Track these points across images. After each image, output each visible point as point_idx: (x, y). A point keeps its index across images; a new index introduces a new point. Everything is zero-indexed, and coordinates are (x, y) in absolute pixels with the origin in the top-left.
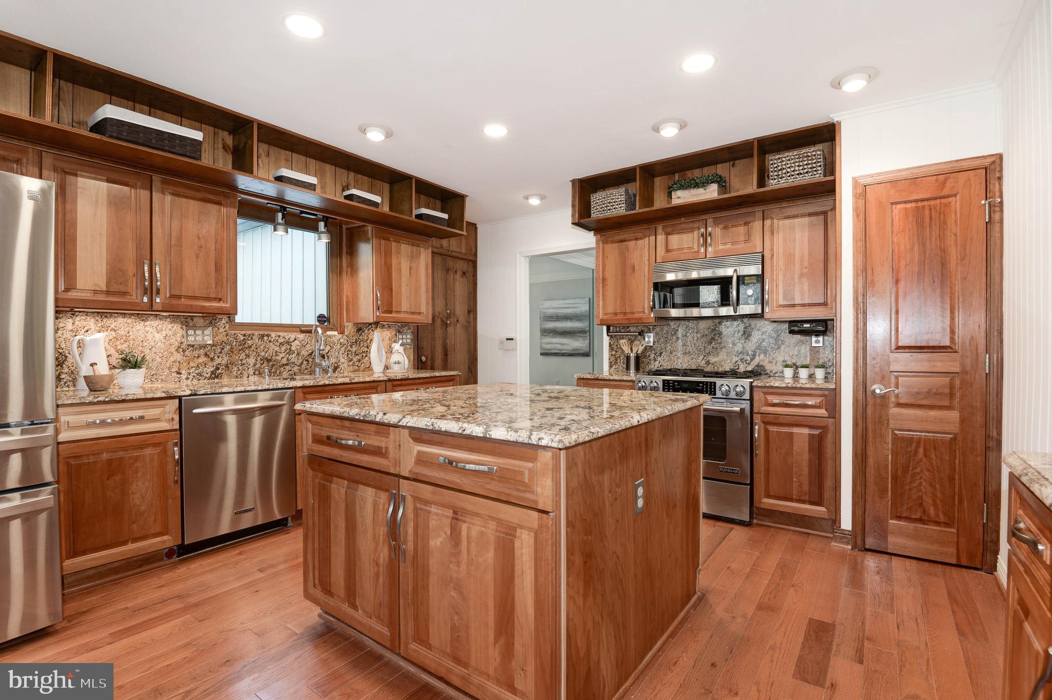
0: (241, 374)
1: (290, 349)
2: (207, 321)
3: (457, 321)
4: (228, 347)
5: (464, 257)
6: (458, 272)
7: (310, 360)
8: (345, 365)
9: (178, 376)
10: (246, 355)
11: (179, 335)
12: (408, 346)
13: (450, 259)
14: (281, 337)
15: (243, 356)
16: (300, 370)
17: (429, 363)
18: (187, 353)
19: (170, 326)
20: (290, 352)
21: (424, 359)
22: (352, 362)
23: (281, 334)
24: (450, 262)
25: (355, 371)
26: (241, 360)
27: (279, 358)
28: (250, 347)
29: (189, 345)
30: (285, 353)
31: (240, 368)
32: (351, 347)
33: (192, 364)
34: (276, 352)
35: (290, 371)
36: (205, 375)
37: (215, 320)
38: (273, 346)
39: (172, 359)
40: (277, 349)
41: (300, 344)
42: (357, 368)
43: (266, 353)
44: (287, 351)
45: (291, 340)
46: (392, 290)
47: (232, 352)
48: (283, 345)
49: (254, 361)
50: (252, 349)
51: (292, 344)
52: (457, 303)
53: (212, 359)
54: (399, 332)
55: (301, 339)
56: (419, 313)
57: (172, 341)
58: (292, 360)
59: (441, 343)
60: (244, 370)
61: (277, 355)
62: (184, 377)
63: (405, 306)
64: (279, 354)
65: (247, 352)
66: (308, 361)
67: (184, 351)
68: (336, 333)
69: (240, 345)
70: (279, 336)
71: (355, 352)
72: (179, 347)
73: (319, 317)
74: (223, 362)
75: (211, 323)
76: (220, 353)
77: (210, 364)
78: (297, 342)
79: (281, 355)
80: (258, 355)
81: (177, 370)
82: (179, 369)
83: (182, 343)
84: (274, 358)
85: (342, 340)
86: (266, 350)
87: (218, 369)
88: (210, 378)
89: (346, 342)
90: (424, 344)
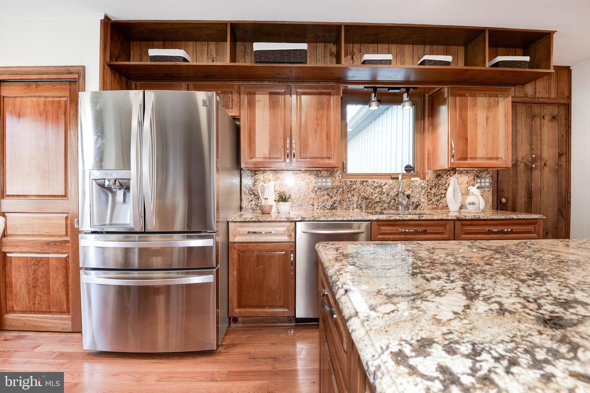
0: (349, 207)
1: (382, 191)
2: (329, 173)
3: (545, 165)
4: (341, 189)
5: (553, 101)
6: (546, 118)
7: (397, 199)
8: (426, 204)
9: (313, 207)
10: (352, 195)
11: (313, 182)
12: (486, 189)
13: (536, 106)
14: (376, 183)
15: (350, 195)
16: (389, 206)
17: (510, 204)
18: (317, 193)
19: (309, 177)
20: (382, 193)
21: (504, 200)
22: (432, 201)
23: (375, 180)
24: (536, 109)
25: (434, 209)
26: (349, 198)
27: (374, 197)
28: (355, 189)
29: (318, 188)
30: (378, 194)
31: (348, 203)
32: (431, 189)
33: (320, 200)
34: (372, 193)
35: (382, 206)
36: (327, 207)
37: (334, 172)
38: (370, 189)
39: (309, 197)
40: (372, 191)
41: (389, 188)
42: (435, 206)
43: (365, 193)
44: (380, 193)
45: (383, 184)
46: (467, 139)
47: (343, 193)
48: (377, 188)
49: (357, 199)
50: (356, 191)
51: (383, 187)
52: (545, 147)
53: (331, 197)
54: (478, 176)
55: (390, 184)
56: (497, 158)
57: (309, 186)
58: (383, 199)
59: (524, 185)
60: (351, 204)
61: (372, 195)
62: (316, 207)
63: (481, 153)
64: (374, 194)
65: (352, 192)
66: (395, 199)
67: (316, 192)
68: (418, 179)
69: (349, 188)
70: (374, 182)
71: (435, 194)
72: (313, 190)
73: (406, 167)
74: (338, 199)
75: (331, 174)
76: (336, 193)
77: (330, 200)
78: (387, 186)
79: (376, 195)
80: (360, 195)
81: (312, 203)
82: (313, 203)
83: (315, 187)
84: (370, 197)
85: (423, 184)
86: (365, 191)
87: (335, 203)
88: (330, 209)
89: (426, 186)
90: (505, 187)
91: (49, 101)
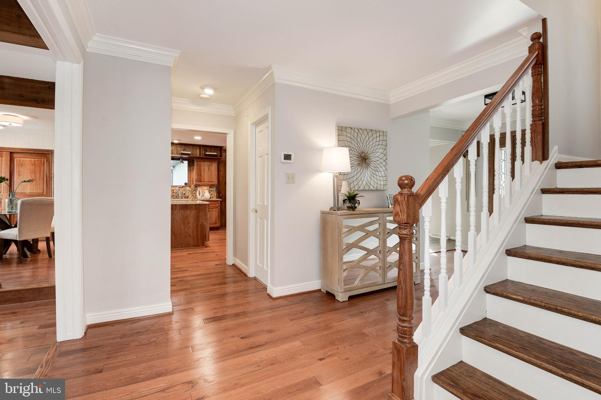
12: (214, 192)
16: (177, 198)
22: (194, 196)
32: (193, 191)
35: (174, 198)
46: (201, 175)
48: (172, 191)
51: (175, 191)
54: (211, 187)
55: (177, 189)
63: (206, 180)
68: (188, 188)
71: (194, 193)
73: (185, 183)
85: (190, 190)
90: (221, 191)
91: (36, 160)
